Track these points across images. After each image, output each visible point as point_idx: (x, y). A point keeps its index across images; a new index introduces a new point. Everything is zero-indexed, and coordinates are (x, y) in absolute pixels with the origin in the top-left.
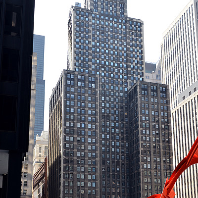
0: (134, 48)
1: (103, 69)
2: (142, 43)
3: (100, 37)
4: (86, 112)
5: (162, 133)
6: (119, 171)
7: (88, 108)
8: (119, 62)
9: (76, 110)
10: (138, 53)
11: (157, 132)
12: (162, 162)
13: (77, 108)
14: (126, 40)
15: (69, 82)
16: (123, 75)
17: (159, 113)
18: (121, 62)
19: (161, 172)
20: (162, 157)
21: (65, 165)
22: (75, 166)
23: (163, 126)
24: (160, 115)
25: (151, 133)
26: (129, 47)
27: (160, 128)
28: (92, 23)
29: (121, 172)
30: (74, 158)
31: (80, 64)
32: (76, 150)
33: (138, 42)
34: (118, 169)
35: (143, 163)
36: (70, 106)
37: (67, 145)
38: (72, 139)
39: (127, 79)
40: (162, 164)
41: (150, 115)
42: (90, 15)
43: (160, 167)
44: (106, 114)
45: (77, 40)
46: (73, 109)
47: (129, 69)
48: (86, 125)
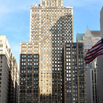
0: (66, 24)
1: (47, 39)
2: (71, 21)
3: (46, 21)
4: (33, 64)
5: (79, 72)
6: (56, 95)
7: (34, 61)
8: (57, 34)
9: (27, 64)
10: (69, 26)
11: (76, 71)
12: (78, 88)
13: (28, 62)
14: (62, 20)
15: (23, 49)
16: (60, 40)
17: (78, 60)
18: (58, 34)
19: (78, 94)
20: (78, 86)
21: (20, 94)
22: (26, 94)
23: (80, 67)
24: (78, 61)
25: (72, 72)
26: (64, 24)
27: (78, 69)
28: (41, 14)
29: (57, 95)
30: (25, 90)
31: (34, 38)
32: (27, 85)
33: (69, 20)
34: (56, 94)
35: (66, 90)
36: (24, 62)
37: (22, 83)
38: (24, 79)
39: (62, 43)
40: (79, 89)
41: (72, 62)
42: (40, 10)
43: (77, 91)
44: (49, 64)
45: (33, 25)
46: (25, 63)
47: (63, 37)
48: (33, 71)
